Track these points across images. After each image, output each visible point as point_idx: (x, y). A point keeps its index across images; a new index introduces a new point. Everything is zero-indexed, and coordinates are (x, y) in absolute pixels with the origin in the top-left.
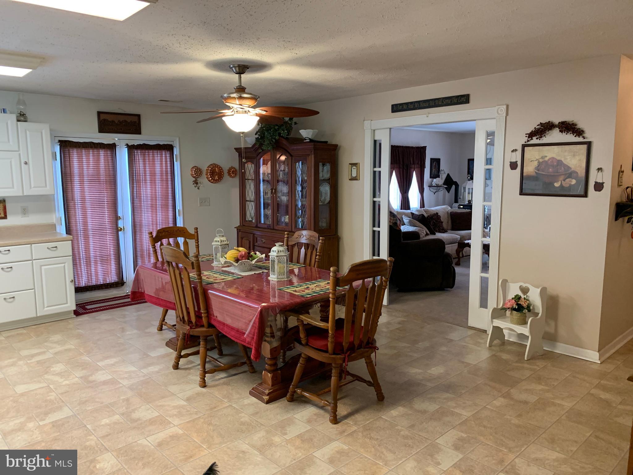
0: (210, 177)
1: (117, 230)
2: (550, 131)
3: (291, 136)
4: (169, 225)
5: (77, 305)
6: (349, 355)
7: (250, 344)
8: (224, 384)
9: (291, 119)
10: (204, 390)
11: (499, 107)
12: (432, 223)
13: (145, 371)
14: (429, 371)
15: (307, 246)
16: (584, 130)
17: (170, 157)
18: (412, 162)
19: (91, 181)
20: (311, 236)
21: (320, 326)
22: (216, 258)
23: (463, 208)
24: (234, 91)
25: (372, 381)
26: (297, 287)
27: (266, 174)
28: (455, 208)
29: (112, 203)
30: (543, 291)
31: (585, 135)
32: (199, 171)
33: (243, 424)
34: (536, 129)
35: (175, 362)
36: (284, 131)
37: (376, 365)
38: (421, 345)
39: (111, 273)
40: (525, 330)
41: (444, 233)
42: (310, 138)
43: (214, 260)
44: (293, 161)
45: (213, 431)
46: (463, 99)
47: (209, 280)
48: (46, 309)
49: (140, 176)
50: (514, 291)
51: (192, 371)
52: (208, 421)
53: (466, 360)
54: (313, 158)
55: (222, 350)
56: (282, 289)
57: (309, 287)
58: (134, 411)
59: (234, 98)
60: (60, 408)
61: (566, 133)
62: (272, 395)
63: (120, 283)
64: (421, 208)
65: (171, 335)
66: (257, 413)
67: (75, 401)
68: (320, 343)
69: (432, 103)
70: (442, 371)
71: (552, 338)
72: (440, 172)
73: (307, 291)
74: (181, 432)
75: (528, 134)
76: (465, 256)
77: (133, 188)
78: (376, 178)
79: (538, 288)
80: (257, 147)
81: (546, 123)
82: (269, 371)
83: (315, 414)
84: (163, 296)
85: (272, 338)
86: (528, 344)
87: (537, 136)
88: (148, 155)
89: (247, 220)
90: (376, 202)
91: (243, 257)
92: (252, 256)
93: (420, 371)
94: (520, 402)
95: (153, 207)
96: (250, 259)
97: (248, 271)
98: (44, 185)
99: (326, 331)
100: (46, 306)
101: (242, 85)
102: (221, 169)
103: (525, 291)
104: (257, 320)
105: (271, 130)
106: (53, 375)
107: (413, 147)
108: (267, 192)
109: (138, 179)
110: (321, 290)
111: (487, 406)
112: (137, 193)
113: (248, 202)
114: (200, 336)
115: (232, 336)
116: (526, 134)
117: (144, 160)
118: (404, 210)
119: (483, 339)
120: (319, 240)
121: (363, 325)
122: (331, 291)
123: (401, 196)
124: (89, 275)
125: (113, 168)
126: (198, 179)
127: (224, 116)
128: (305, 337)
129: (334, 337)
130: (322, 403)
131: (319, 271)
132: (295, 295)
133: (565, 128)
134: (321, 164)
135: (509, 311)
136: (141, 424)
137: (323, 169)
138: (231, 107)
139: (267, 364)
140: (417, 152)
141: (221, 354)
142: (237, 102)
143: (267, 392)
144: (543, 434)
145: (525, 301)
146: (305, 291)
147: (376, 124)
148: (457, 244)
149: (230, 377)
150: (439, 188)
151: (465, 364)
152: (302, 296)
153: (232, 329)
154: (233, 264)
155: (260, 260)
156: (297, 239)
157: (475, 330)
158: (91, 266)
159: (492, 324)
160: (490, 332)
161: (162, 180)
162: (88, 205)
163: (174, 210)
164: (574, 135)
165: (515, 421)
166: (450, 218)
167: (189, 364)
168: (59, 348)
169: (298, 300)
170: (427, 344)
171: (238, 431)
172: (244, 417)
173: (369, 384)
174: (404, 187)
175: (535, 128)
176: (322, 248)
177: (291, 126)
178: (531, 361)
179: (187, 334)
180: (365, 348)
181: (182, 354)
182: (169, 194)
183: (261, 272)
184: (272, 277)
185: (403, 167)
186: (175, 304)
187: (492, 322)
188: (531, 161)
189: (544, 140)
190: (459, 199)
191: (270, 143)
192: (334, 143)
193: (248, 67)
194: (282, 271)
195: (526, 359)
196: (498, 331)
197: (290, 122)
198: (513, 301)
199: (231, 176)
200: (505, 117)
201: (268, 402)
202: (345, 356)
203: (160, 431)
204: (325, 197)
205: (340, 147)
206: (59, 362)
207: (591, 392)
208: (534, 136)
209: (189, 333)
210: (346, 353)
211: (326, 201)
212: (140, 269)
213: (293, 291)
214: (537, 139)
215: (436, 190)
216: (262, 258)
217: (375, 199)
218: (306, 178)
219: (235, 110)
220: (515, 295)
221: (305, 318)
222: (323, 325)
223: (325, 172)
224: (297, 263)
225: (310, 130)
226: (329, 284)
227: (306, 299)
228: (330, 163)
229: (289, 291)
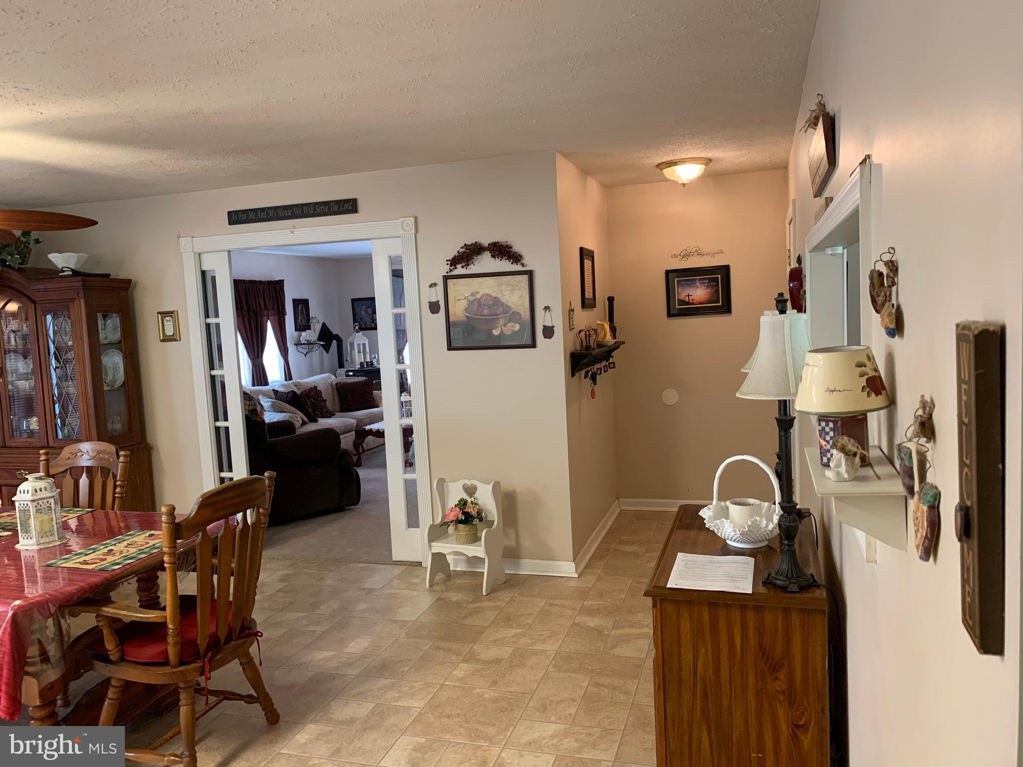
2: (479, 257)
3: (29, 265)
6: (210, 661)
9: (27, 234)
11: (403, 219)
12: (308, 404)
14: (346, 650)
15: (89, 470)
16: (523, 254)
18: (263, 306)
20: (99, 452)
23: (353, 375)
25: (255, 694)
26: (86, 555)
28: (342, 377)
30: (496, 487)
31: (523, 261)
34: (459, 253)
36: (12, 256)
37: (261, 664)
38: (324, 609)
40: (478, 550)
41: (329, 417)
42: (73, 268)
44: (38, 314)
46: (348, 207)
50: (456, 494)
53: (399, 617)
54: (83, 306)
56: (55, 564)
57: (111, 550)
61: (500, 258)
64: (286, 380)
68: (150, 651)
69: (297, 211)
70: (366, 644)
71: (513, 554)
72: (311, 321)
73: (110, 559)
75: (449, 260)
76: (367, 450)
78: (211, 334)
79: (489, 484)
81: (472, 244)
85: (43, 665)
86: (485, 571)
87: (462, 263)
90: (216, 378)
93: (332, 653)
94: (491, 662)
99: (164, 625)
103: (471, 490)
107: (261, 281)
110: (141, 552)
111: (444, 683)
116: (447, 261)
118: (258, 386)
119: (419, 576)
120: (118, 457)
121: (231, 599)
122: (165, 550)
123: (250, 364)
128: (117, 646)
129: (178, 634)
130: (164, 761)
131: (123, 517)
132: (87, 570)
133: (498, 251)
134: (100, 316)
135: (453, 525)
137: (105, 324)
139: (33, 719)
140: (269, 289)
144: (531, 702)
145: (474, 507)
146: (105, 559)
147: (201, 244)
148: (354, 432)
150: (311, 346)
151: (400, 623)
152: (102, 570)
156: (69, 461)
157: (404, 565)
159: (431, 551)
160: (428, 563)
164: (510, 261)
165: (490, 694)
166: (336, 393)
169: (94, 580)
170: (334, 605)
173: (249, 700)
174: (255, 349)
175: (458, 251)
176: (125, 470)
177: (28, 247)
178: (492, 595)
180: (239, 638)
184: (24, 543)
185: (249, 314)
187: (430, 547)
188: (458, 300)
189: (473, 269)
190: (345, 362)
192: (122, 276)
194: (47, 528)
195: (484, 594)
196: (439, 559)
197: (25, 240)
198: (458, 509)
200: (414, 235)
202: (204, 663)
204: (114, 376)
205: (136, 284)
207: (576, 621)
208: (458, 264)
210: (205, 657)
211: (117, 383)
213: (80, 563)
214: (462, 267)
215: (307, 350)
217: (214, 373)
218: (70, 343)
220: (459, 499)
221: (111, 610)
222: (153, 616)
223: (110, 330)
224: (74, 506)
225: (71, 254)
226: (157, 537)
227: (113, 573)
228: (118, 314)
229: (69, 565)
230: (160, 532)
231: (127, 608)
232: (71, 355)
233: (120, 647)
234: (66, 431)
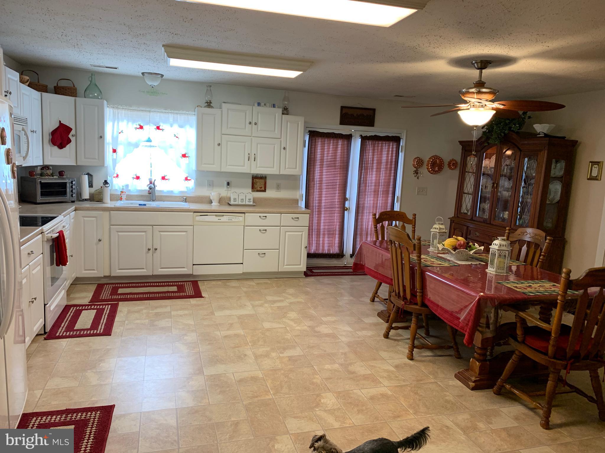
0: (430, 168)
1: (344, 209)
3: (523, 130)
4: (387, 210)
5: (307, 267)
6: (572, 363)
7: (463, 330)
8: (430, 361)
9: (525, 113)
10: (411, 362)
13: (360, 333)
15: (529, 243)
17: (396, 147)
19: (328, 166)
20: (536, 235)
21: (541, 327)
22: (433, 244)
24: (473, 86)
25: (595, 397)
26: (517, 284)
27: (489, 168)
29: (342, 186)
32: (421, 162)
33: (447, 401)
35: (386, 331)
36: (515, 125)
39: (335, 245)
42: (545, 132)
43: (431, 246)
44: (521, 157)
45: (419, 400)
47: (426, 263)
48: (285, 267)
49: (368, 164)
51: (400, 343)
52: (415, 390)
54: (546, 154)
55: (429, 330)
56: (502, 283)
57: (531, 286)
58: (351, 364)
59: (473, 93)
60: (294, 347)
62: (478, 383)
63: (340, 255)
65: (382, 307)
66: (462, 396)
67: (305, 344)
68: (538, 344)
73: (529, 289)
74: (390, 393)
77: (361, 174)
80: (483, 140)
82: (478, 360)
83: (524, 414)
84: (381, 271)
85: (487, 329)
88: (377, 145)
89: (462, 212)
91: (461, 246)
92: (470, 246)
95: (376, 192)
96: (468, 249)
97: (464, 261)
98: (295, 167)
99: (549, 333)
100: (285, 265)
101: (482, 80)
102: (441, 161)
104: (474, 308)
105: (500, 124)
106: (289, 319)
108: (488, 186)
109: (366, 166)
110: (546, 291)
112: (363, 179)
113: (466, 195)
114: (412, 313)
115: (445, 319)
117: (374, 150)
120: (546, 239)
121: (593, 337)
122: (560, 293)
124: (318, 245)
125: (347, 156)
126: (419, 169)
127: (460, 110)
128: (522, 335)
129: (556, 341)
130: (533, 404)
131: (541, 272)
132: (516, 291)
134: (554, 160)
136: (356, 377)
137: (556, 166)
138: (468, 101)
139: (476, 353)
141: (427, 333)
142: (475, 96)
143: (473, 379)
146: (527, 289)
149: (435, 356)
152: (524, 293)
153: (446, 311)
154: (450, 252)
155: (478, 252)
156: (520, 236)
158: (320, 237)
161: (386, 169)
162: (324, 186)
163: (393, 197)
167: (398, 336)
168: (293, 300)
169: (519, 296)
171: (443, 407)
172: (448, 396)
173: (591, 400)
176: (547, 248)
177: (524, 120)
179: (401, 309)
180: (592, 360)
181: (393, 326)
182: (390, 183)
183: (478, 263)
184: (490, 270)
186: (392, 279)
191: (498, 137)
192: (573, 138)
193: (491, 62)
194: (502, 266)
197: (523, 116)
199: (451, 168)
201: (473, 389)
202: (568, 363)
203: (372, 387)
204: (554, 196)
205: (580, 143)
206: (293, 311)
209: (403, 308)
210: (569, 360)
211: (555, 200)
212: (363, 244)
213: (514, 286)
216: (481, 250)
218: (534, 174)
219: (472, 105)
221: (525, 315)
222: (545, 326)
223: (558, 169)
224: (517, 260)
225: (545, 124)
226: (557, 287)
227: (529, 296)
228: (565, 161)
229: (509, 286)
230: (559, 285)
231: (532, 317)
232: (533, 181)
233: (524, 336)
234: (521, 222)
